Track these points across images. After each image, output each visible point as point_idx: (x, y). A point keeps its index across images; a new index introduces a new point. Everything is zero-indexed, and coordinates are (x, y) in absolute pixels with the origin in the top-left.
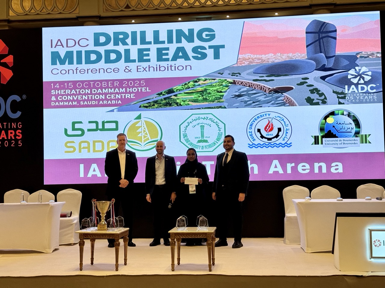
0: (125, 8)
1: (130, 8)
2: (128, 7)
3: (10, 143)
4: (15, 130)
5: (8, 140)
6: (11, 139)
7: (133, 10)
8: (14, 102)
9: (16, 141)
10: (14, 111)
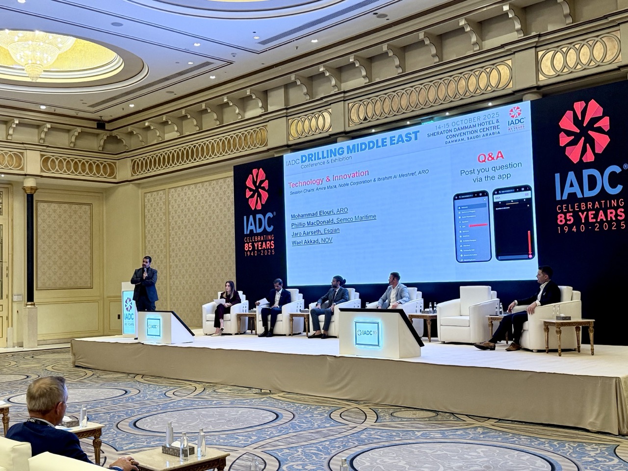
0: (364, 120)
1: (367, 119)
2: (365, 119)
3: (268, 252)
4: (270, 241)
5: (267, 249)
6: (269, 249)
7: (370, 121)
8: (269, 217)
9: (271, 249)
10: (269, 226)
